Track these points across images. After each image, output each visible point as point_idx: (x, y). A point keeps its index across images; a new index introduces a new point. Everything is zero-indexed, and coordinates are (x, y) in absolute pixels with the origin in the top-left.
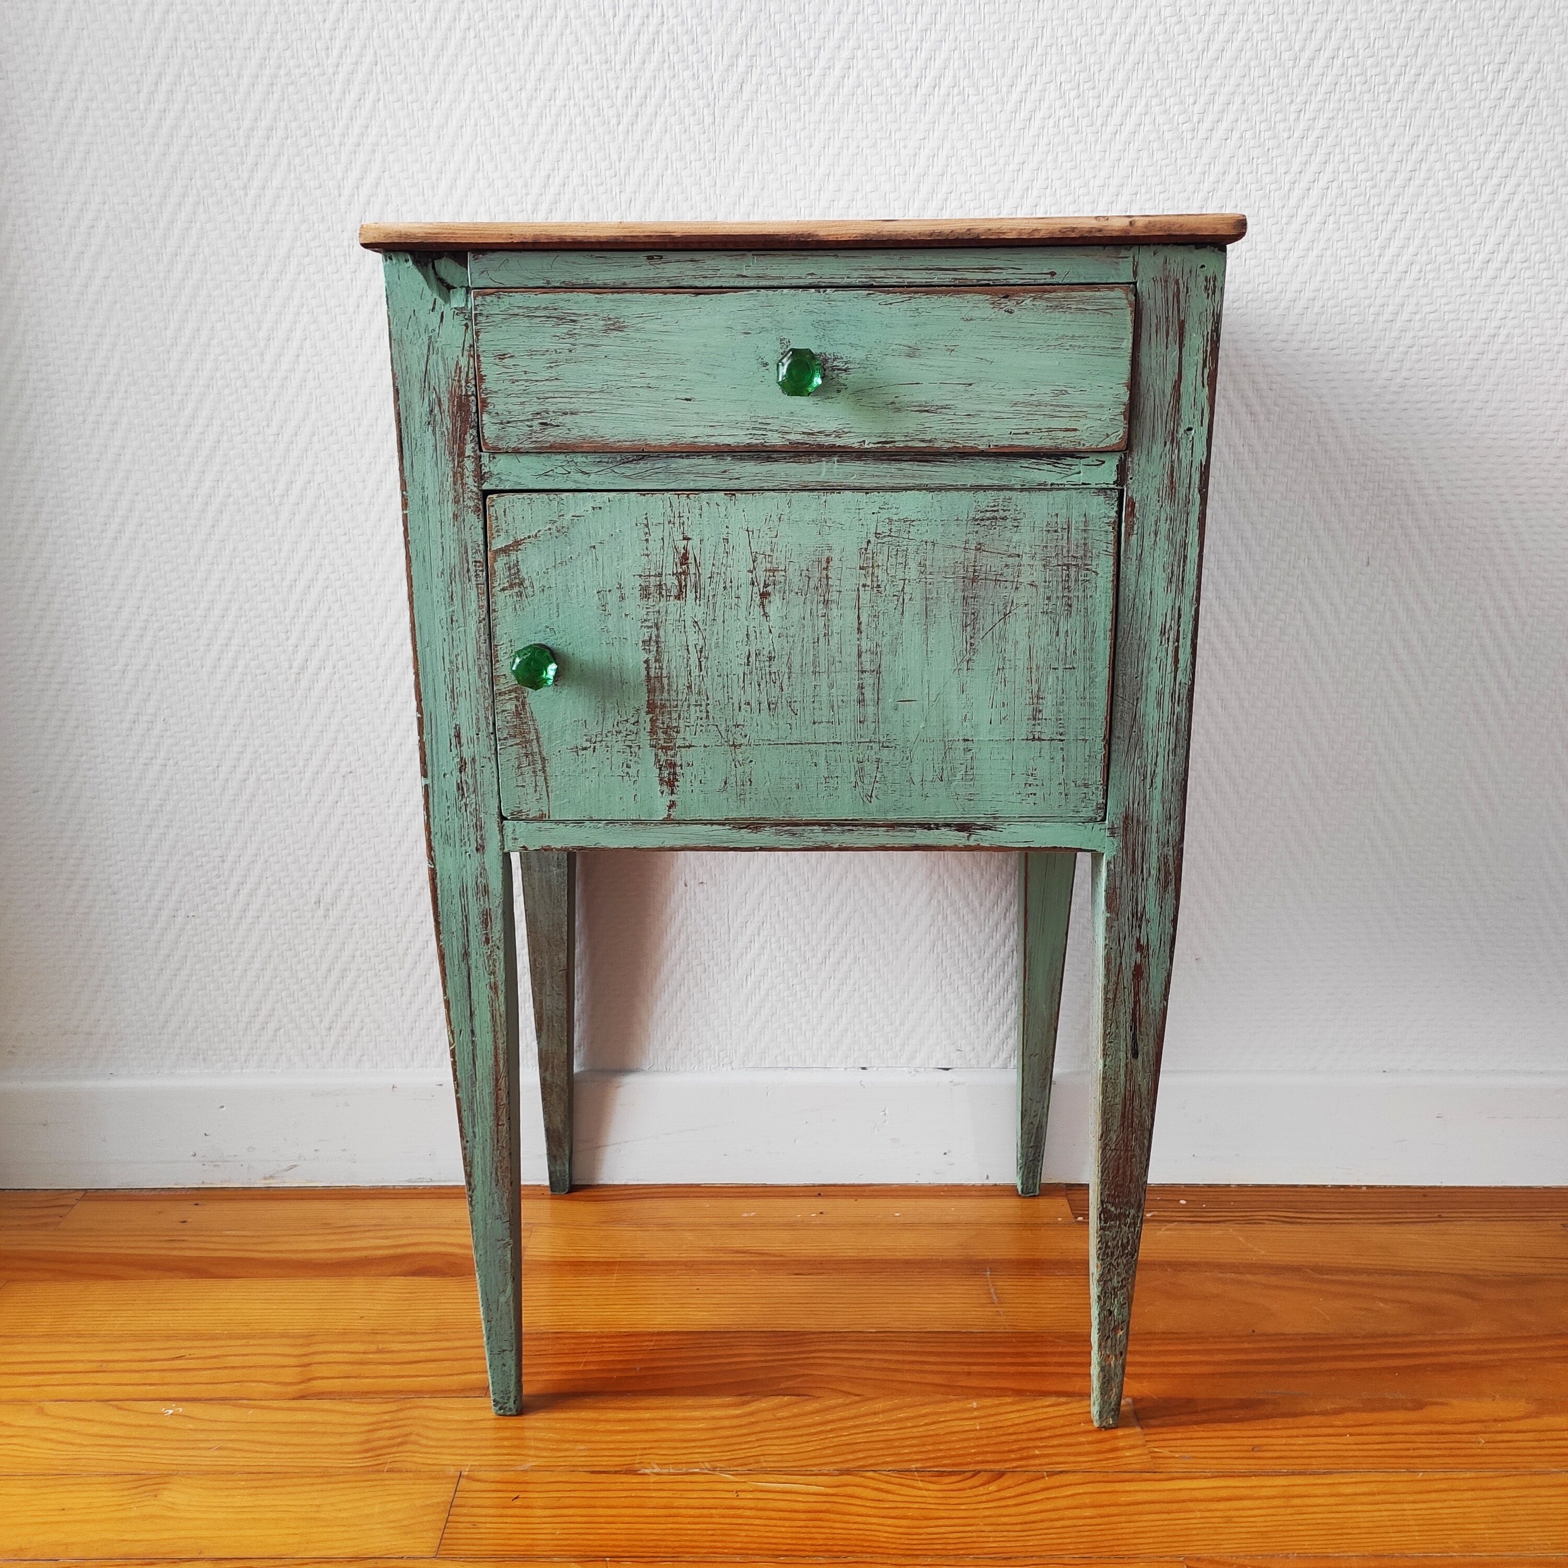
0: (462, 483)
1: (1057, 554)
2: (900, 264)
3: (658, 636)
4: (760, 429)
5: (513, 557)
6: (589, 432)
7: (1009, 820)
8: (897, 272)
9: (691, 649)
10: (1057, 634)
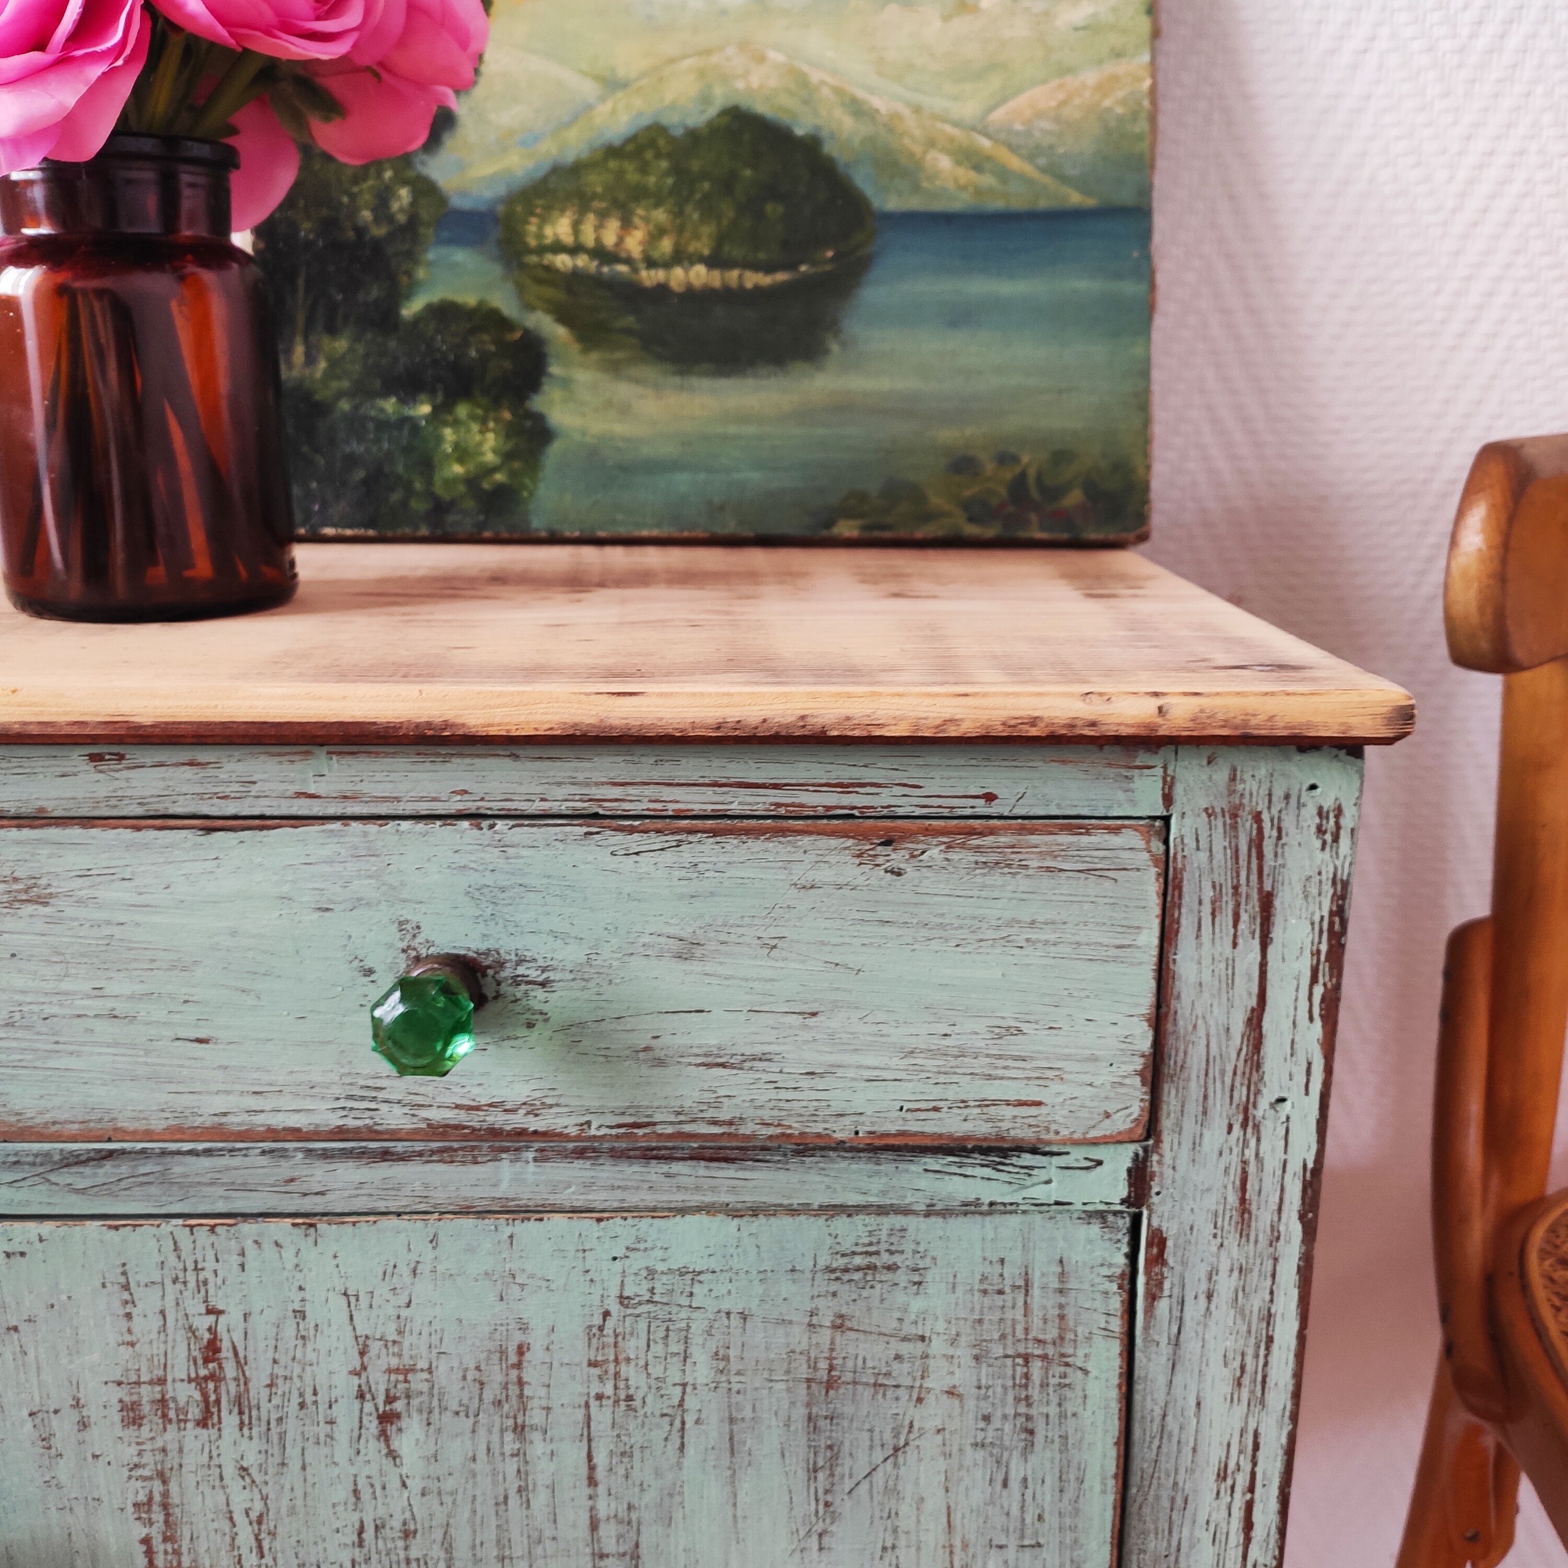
1: (1003, 1337)
2: (656, 774)
3: (166, 1494)
4: (363, 1098)
8: (650, 791)
9: (239, 1517)
10: (1005, 1484)
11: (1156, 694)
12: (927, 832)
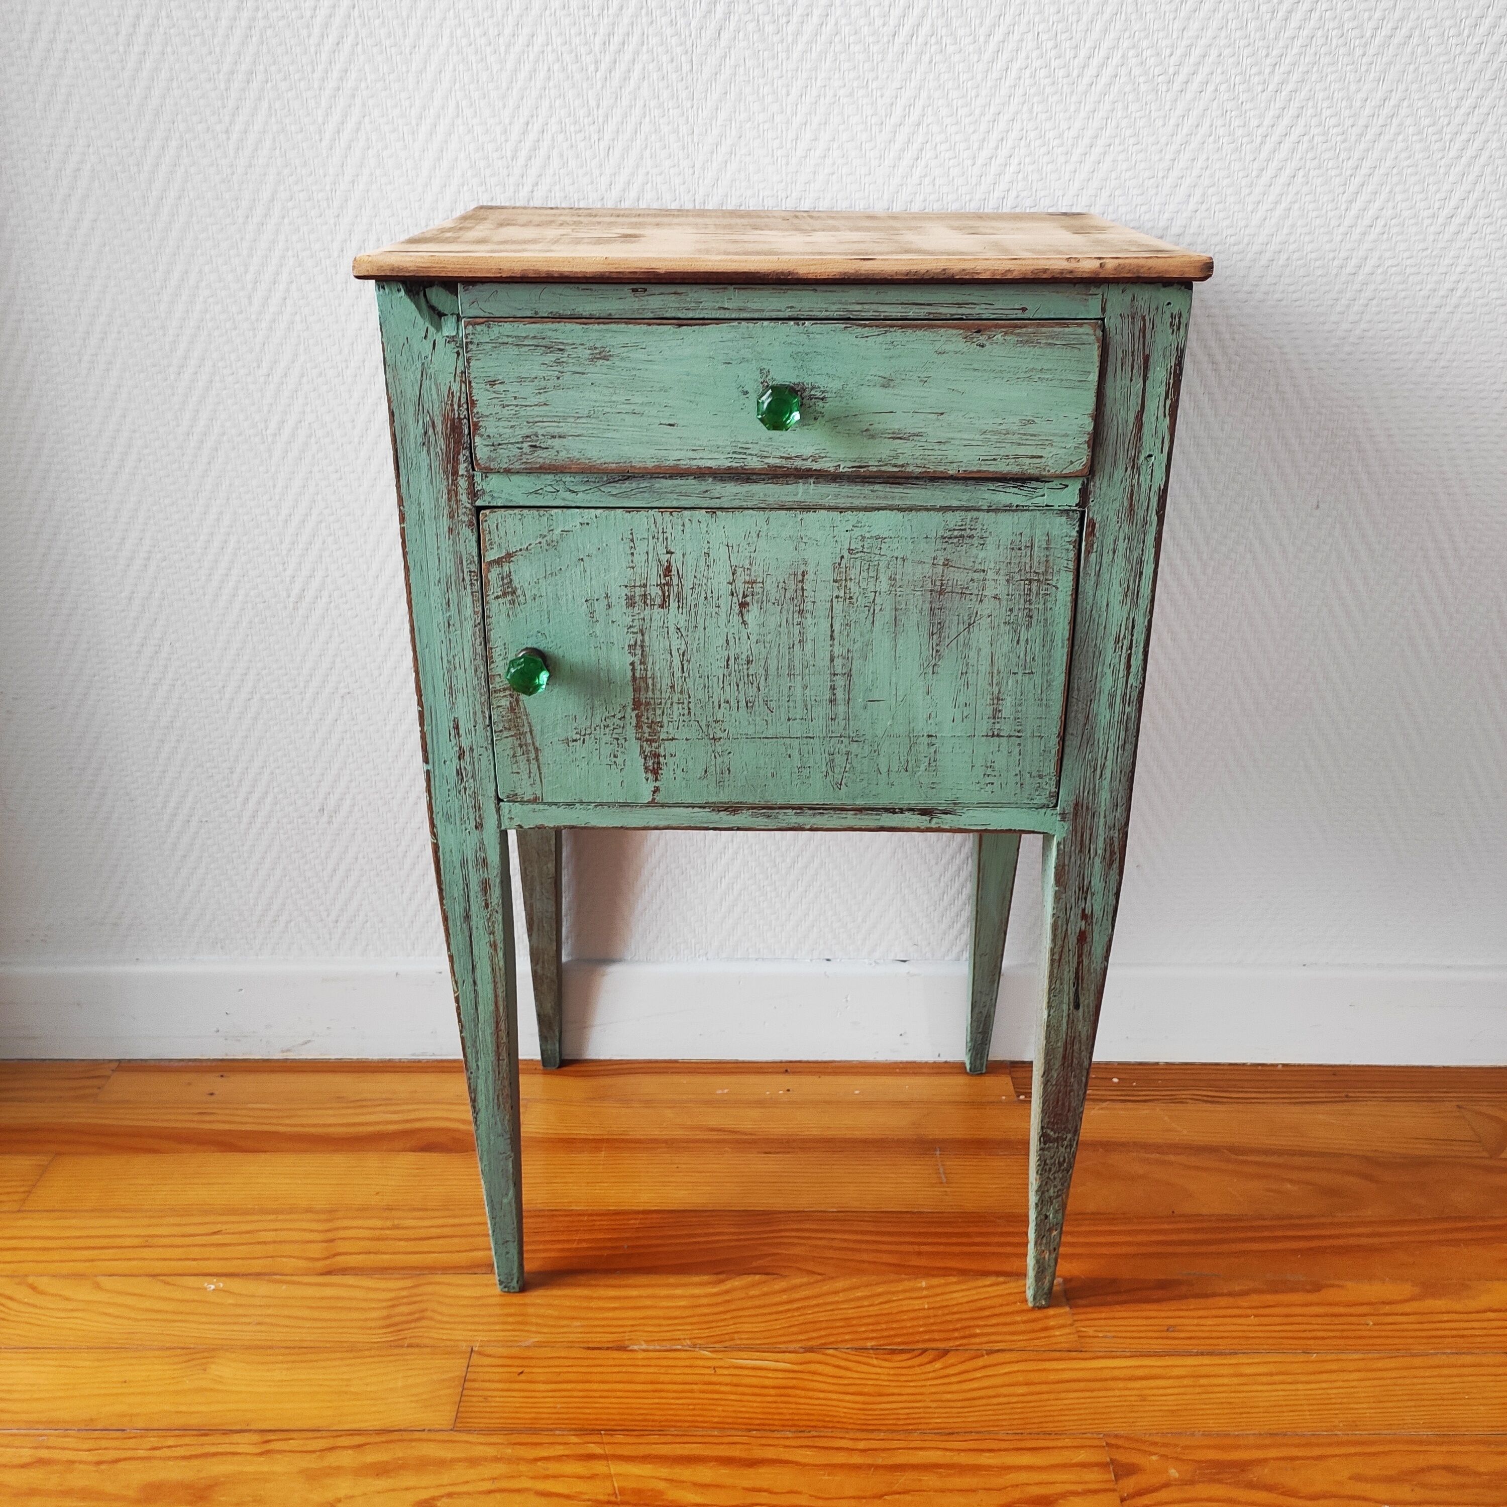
0: (457, 501)
1: (1020, 570)
2: (877, 299)
3: (643, 641)
4: (740, 453)
5: (506, 568)
6: (576, 454)
7: (968, 806)
8: (874, 307)
9: (674, 653)
10: (1018, 642)
11: (1099, 258)
12: (996, 326)
